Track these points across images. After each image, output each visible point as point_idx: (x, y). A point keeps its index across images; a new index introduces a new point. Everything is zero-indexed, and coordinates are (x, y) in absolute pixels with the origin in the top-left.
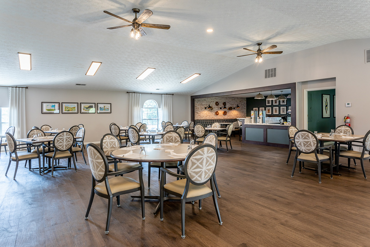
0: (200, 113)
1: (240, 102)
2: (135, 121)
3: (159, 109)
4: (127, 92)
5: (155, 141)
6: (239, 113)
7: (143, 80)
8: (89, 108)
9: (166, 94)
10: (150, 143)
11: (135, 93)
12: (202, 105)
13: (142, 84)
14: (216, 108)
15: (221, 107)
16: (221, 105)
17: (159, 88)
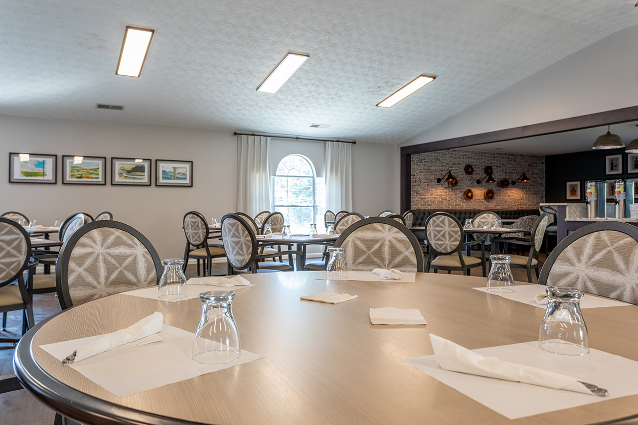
0: (423, 192)
1: (529, 166)
2: (254, 207)
3: (318, 180)
4: (235, 134)
5: (307, 262)
6: (527, 196)
7: (275, 96)
8: (133, 173)
9: (337, 141)
10: (292, 270)
11: (254, 135)
12: (431, 172)
13: (272, 109)
14: (465, 182)
15: (478, 177)
16: (479, 173)
17: (316, 123)
